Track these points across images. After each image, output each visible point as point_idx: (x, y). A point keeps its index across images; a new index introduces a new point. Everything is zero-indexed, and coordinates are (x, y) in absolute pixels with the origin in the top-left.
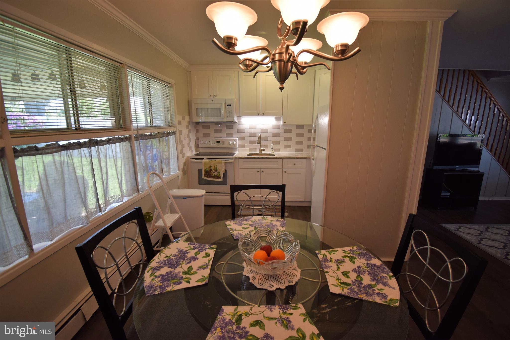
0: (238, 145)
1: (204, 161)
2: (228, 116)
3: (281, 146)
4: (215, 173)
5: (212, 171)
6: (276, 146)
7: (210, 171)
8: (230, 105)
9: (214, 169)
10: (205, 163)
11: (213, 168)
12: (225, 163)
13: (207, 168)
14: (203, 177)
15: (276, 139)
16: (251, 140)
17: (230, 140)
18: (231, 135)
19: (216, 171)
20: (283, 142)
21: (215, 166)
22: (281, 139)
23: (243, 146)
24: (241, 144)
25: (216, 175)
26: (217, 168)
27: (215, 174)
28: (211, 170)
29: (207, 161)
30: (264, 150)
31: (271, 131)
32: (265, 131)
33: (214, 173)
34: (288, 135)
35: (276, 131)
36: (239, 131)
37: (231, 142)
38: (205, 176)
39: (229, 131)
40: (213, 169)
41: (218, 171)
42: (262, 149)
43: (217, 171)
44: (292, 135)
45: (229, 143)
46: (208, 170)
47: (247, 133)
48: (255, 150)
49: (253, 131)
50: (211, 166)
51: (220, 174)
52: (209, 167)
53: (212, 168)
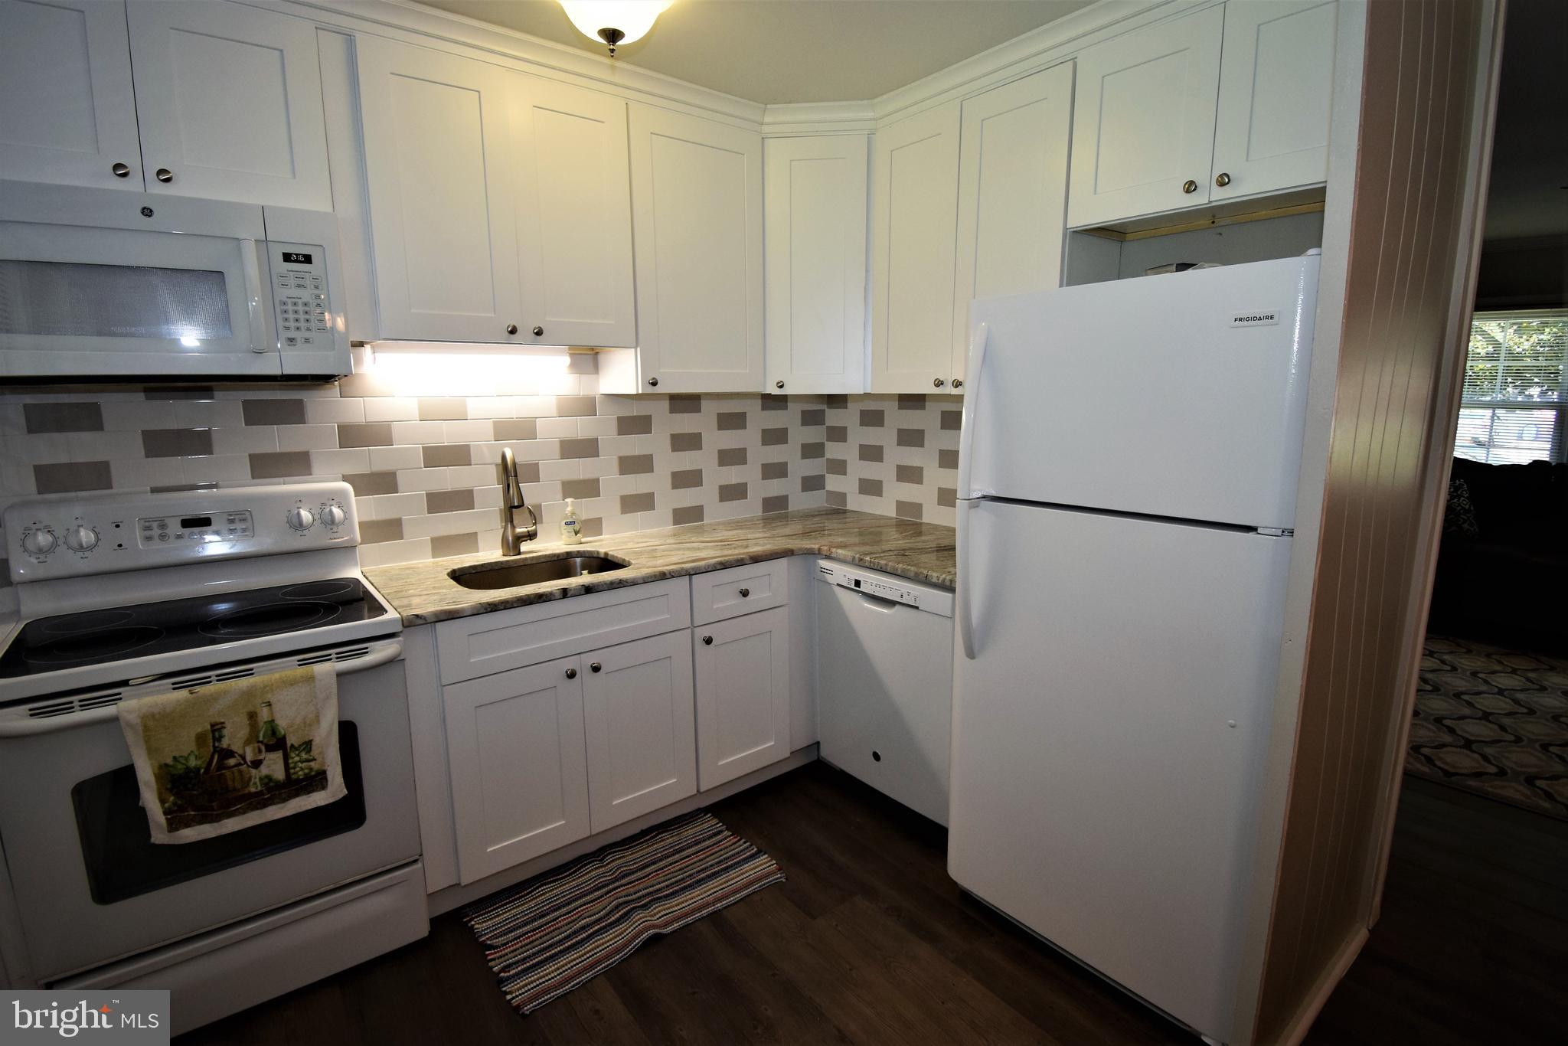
0: (360, 523)
1: (130, 706)
2: (292, 334)
3: (607, 505)
4: (274, 766)
5: (232, 762)
6: (586, 508)
7: (221, 766)
8: (308, 259)
9: (252, 738)
10: (154, 725)
11: (244, 732)
12: (340, 675)
13: (184, 746)
14: (160, 836)
15: (580, 469)
16: (437, 487)
17: (300, 499)
18: (297, 463)
19: (270, 749)
20: (616, 485)
21: (252, 716)
22: (603, 468)
23: (388, 530)
24: (374, 518)
25: (279, 774)
26: (282, 724)
27: (264, 770)
28: (230, 753)
29: (169, 697)
30: (531, 536)
31: (555, 429)
32: (521, 429)
33: (257, 764)
34: (635, 445)
35: (580, 428)
36: (353, 436)
37: (306, 515)
38: (176, 821)
39: (278, 438)
40: (247, 742)
41: (292, 740)
42: (518, 530)
43: (277, 742)
44: (655, 443)
45: (298, 525)
46: (193, 763)
47: (408, 444)
48: (469, 541)
49: (447, 434)
50: (217, 729)
51: (315, 752)
52: (200, 739)
53: (235, 737)
